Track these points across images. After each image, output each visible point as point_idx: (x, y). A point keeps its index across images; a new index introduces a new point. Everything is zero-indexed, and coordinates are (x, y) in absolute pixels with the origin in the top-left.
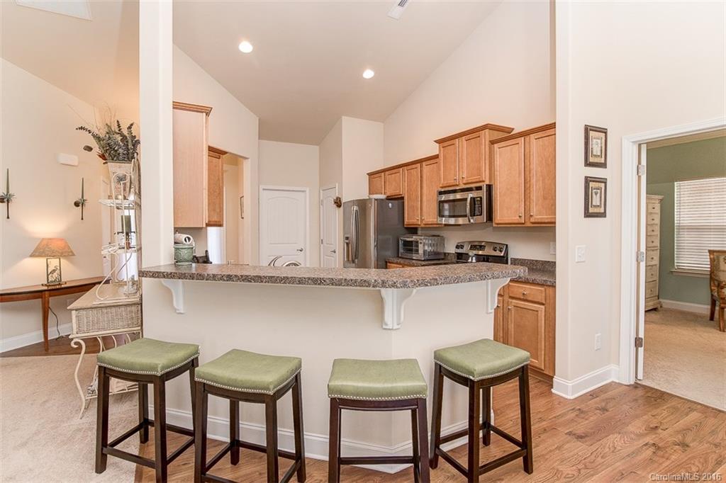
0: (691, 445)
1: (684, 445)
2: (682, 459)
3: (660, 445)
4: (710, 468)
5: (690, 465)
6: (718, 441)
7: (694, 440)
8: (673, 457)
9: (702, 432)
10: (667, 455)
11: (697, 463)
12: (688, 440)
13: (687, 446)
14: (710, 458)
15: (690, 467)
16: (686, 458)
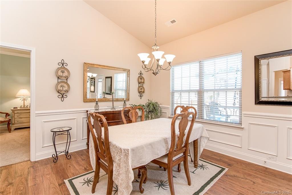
0: (13, 182)
1: (11, 184)
2: (15, 188)
3: (2, 191)
4: (26, 184)
5: (19, 188)
6: (20, 174)
7: (12, 180)
8: (11, 190)
9: (12, 175)
10: (8, 192)
11: (21, 186)
12: (10, 181)
13: (12, 183)
14: (23, 181)
15: (20, 189)
16: (16, 187)
